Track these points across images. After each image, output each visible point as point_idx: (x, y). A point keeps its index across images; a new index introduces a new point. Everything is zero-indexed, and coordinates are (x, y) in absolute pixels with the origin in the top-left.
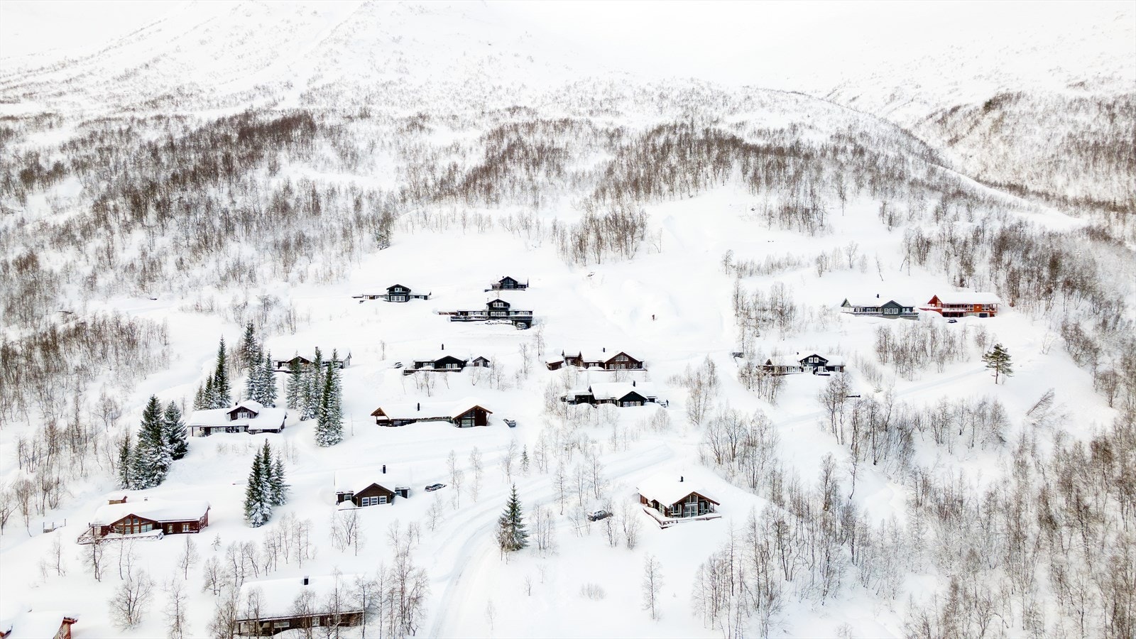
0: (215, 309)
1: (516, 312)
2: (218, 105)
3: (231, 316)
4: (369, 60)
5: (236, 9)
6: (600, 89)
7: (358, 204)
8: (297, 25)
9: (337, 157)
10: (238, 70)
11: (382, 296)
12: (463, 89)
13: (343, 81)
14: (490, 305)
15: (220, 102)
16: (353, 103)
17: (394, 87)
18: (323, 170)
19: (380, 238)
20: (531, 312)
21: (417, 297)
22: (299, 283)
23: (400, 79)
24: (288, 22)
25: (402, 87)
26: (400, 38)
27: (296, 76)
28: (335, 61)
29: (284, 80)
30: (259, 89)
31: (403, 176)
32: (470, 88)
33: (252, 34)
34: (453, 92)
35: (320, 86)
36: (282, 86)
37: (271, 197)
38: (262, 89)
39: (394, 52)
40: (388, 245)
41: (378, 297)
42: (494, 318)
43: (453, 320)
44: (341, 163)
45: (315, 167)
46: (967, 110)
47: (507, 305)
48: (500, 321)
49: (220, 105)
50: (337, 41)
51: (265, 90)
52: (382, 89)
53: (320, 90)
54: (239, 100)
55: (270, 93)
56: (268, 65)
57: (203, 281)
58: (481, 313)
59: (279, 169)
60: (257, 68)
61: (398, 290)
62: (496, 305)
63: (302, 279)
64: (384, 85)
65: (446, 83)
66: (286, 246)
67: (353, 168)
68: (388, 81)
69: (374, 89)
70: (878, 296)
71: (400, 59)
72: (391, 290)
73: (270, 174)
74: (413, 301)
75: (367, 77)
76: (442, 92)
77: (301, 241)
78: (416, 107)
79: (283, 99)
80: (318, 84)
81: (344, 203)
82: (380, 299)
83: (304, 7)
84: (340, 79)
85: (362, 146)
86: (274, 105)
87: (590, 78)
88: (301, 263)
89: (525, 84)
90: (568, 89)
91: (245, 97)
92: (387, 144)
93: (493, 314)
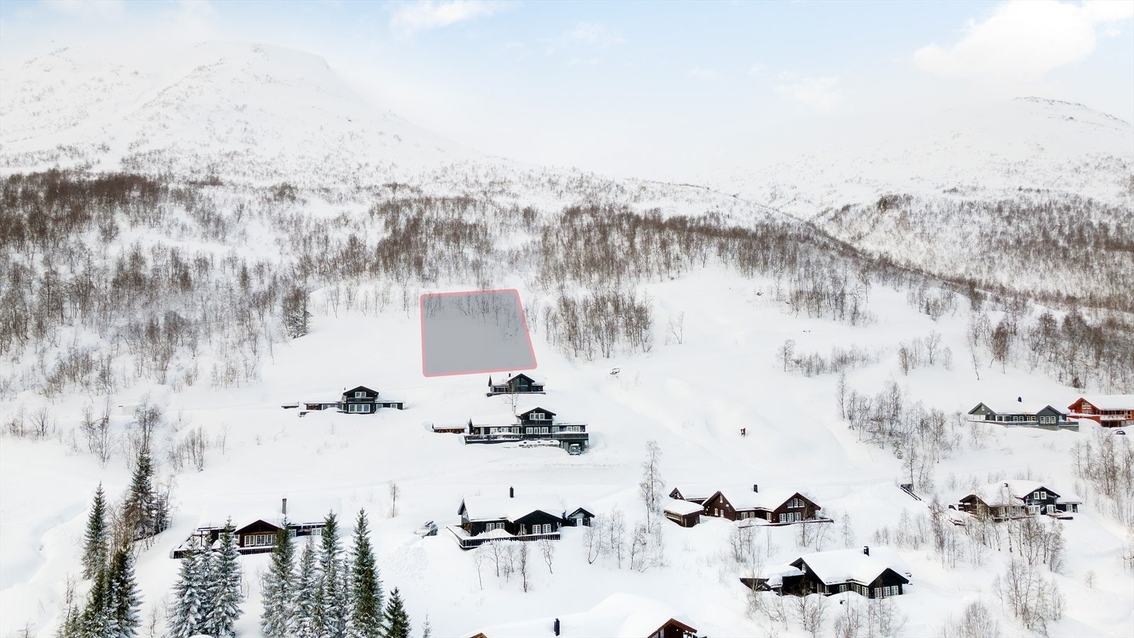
0: (49, 430)
1: (562, 427)
2: (8, 163)
3: (83, 440)
4: (207, 128)
5: (31, 62)
6: (481, 173)
7: (244, 278)
8: (112, 85)
9: (196, 224)
10: (34, 128)
11: (333, 405)
12: (324, 163)
13: (175, 148)
14: (525, 417)
15: (11, 160)
16: (193, 172)
17: (240, 158)
18: (180, 237)
19: (292, 322)
20: (583, 427)
21: (387, 405)
22: (185, 386)
23: (247, 151)
24: (100, 80)
25: (251, 158)
26: (244, 106)
27: (113, 139)
28: (164, 126)
29: (99, 143)
30: (64, 150)
31: (288, 248)
32: (332, 163)
33: (51, 90)
34: (313, 166)
35: (147, 152)
36: (96, 148)
37: (113, 267)
38: (67, 149)
39: (237, 121)
40: (305, 332)
41: (326, 406)
42: (532, 437)
43: (469, 441)
44: (202, 230)
45: (168, 233)
46: (859, 209)
47: (549, 415)
48: (542, 441)
49: (11, 163)
50: (166, 104)
51: (73, 151)
52: (225, 159)
53: (147, 156)
54: (36, 159)
55: (81, 155)
56: (74, 125)
57: (15, 383)
58: (510, 429)
59: (117, 233)
60: (59, 127)
61: (360, 396)
62: (534, 417)
63: (189, 380)
64: (228, 155)
65: (303, 157)
66: (152, 331)
67: (220, 236)
68: (233, 151)
69: (216, 159)
70: (1020, 400)
71: (245, 129)
72: (350, 395)
73: (105, 240)
74: (382, 412)
75: (205, 145)
76: (300, 166)
77: (175, 326)
78: (274, 179)
79: (99, 162)
80: (144, 149)
81: (222, 276)
82: (330, 409)
83: (121, 66)
84: (171, 146)
85: (227, 212)
86: (87, 168)
87: (467, 161)
88: (182, 358)
89: (395, 163)
90: (445, 170)
91: (45, 157)
92: (255, 213)
93: (530, 431)
